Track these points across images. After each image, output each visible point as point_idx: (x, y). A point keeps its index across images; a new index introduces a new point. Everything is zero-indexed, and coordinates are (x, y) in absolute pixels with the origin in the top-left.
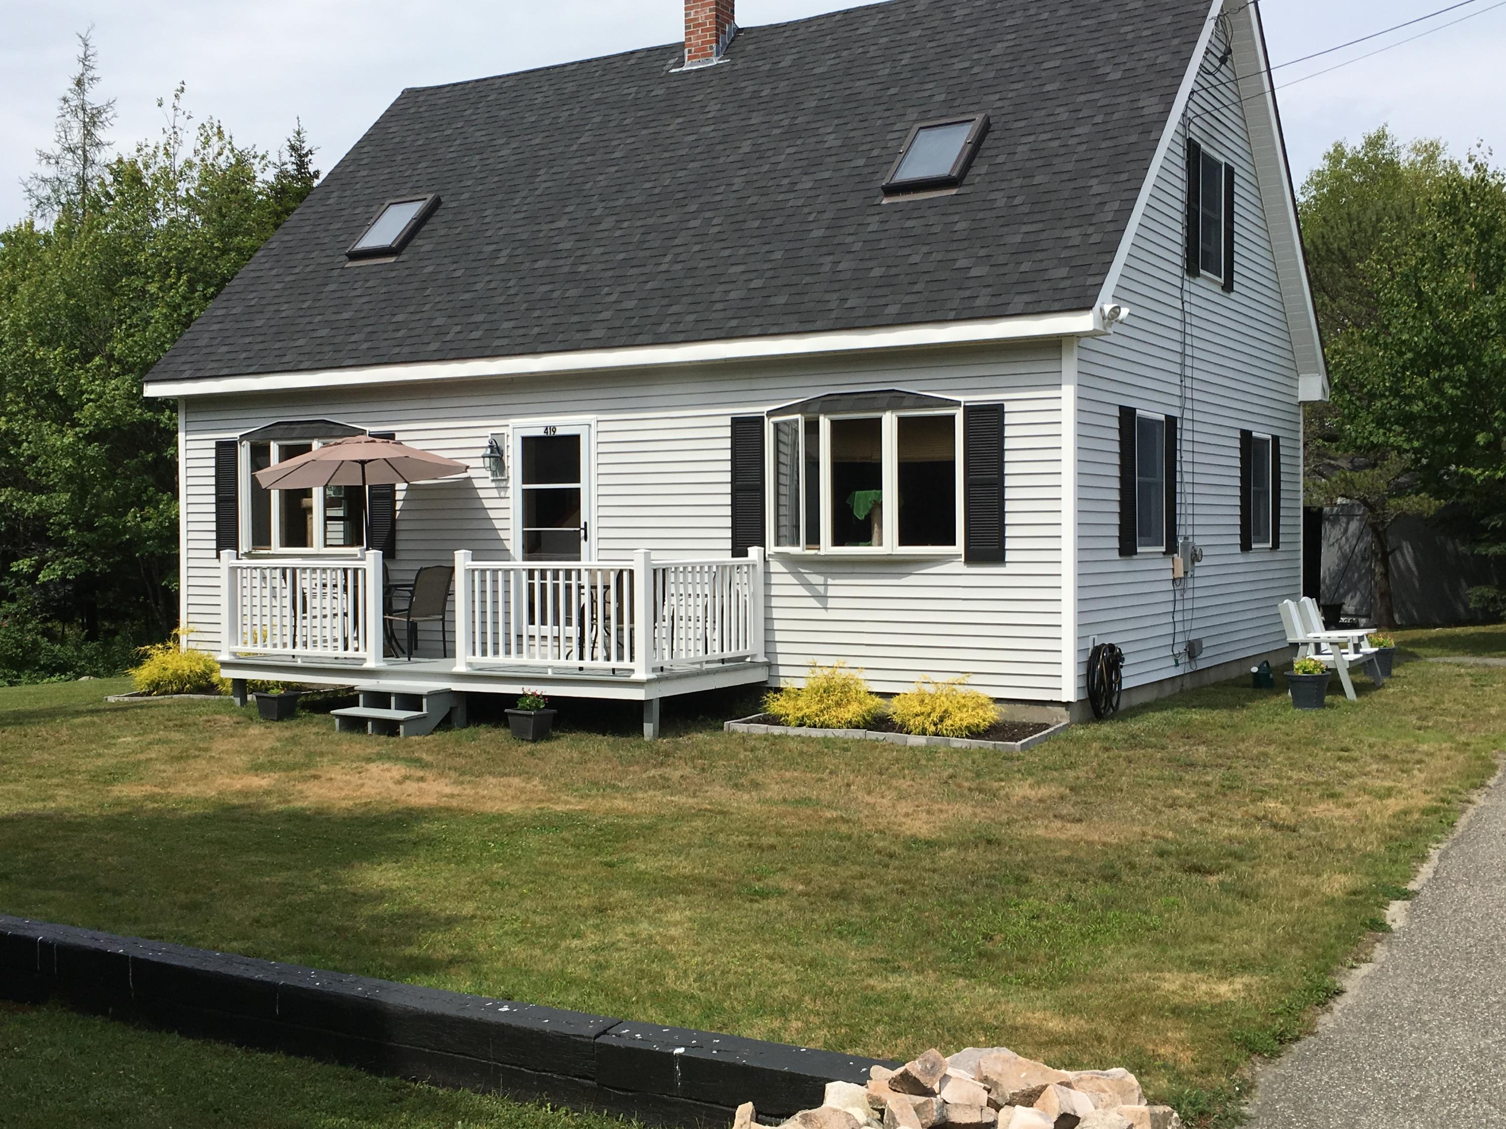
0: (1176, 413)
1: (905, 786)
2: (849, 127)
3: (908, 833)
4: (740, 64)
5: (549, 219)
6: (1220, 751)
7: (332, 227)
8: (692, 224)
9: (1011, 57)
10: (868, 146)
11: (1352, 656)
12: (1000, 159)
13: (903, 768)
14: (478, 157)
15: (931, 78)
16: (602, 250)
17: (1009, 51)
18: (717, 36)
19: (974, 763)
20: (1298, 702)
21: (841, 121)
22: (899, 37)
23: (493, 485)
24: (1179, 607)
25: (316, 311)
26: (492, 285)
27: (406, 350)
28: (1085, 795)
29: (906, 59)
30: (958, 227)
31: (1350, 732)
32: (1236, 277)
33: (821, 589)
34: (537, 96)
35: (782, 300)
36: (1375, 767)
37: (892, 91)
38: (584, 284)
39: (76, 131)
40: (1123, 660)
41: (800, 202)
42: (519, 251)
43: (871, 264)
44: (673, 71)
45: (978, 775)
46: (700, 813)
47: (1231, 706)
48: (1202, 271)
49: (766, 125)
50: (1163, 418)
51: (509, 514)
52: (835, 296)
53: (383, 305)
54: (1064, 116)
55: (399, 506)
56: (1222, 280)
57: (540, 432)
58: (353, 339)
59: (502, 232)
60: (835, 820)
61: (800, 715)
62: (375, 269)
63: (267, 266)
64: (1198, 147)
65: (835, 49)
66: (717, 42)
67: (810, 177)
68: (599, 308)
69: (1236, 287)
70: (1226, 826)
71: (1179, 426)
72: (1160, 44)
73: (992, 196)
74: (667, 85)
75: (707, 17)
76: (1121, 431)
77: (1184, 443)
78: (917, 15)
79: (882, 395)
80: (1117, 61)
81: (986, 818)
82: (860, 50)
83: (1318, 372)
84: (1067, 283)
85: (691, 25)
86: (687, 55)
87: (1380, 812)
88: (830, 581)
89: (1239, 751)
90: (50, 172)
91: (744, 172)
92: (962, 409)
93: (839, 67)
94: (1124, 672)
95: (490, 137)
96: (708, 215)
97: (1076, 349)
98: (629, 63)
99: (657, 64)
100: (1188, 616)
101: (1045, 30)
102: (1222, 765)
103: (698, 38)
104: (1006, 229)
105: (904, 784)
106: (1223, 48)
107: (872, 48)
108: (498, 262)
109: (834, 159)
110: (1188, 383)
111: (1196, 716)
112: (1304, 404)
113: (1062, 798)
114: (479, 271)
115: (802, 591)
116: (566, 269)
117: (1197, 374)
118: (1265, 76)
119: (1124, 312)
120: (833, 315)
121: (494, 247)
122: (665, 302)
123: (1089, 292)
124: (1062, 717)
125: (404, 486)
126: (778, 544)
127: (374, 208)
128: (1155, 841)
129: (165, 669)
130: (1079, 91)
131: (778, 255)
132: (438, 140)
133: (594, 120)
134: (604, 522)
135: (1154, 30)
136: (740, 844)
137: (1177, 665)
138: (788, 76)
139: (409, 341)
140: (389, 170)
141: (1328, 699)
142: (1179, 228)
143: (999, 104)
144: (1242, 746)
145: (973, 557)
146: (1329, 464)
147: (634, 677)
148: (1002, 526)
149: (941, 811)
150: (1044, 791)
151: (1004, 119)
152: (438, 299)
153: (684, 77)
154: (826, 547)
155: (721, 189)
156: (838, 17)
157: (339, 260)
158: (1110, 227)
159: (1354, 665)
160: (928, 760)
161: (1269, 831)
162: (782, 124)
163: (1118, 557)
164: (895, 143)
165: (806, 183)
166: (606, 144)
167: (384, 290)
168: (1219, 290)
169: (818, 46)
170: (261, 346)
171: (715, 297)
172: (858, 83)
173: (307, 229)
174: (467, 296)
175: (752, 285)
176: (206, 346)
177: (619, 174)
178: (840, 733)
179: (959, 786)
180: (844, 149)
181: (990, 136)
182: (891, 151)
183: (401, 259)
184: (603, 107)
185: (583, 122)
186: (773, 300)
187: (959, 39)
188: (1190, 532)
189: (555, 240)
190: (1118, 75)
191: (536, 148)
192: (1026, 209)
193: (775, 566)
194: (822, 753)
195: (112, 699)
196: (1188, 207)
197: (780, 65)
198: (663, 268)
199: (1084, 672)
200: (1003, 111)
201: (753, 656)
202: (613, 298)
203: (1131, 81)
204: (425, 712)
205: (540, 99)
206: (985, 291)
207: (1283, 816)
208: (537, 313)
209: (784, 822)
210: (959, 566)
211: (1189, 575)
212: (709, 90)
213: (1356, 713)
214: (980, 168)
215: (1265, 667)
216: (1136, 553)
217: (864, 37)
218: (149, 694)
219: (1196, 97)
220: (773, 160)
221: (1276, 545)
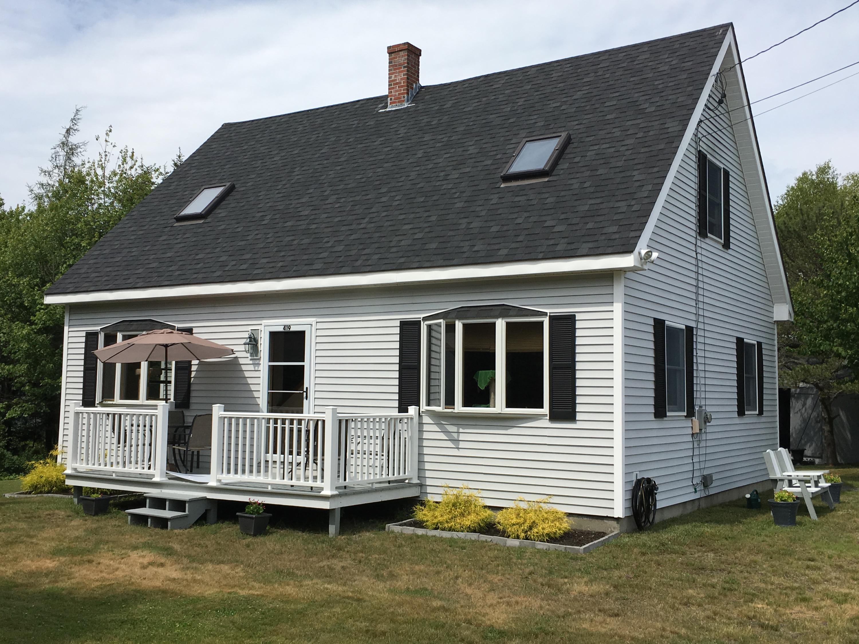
0: (693, 324)
1: (496, 580)
2: (484, 141)
3: (488, 623)
4: (421, 107)
5: (297, 197)
6: (724, 558)
7: (170, 202)
8: (384, 199)
9: (585, 100)
10: (495, 153)
11: (814, 490)
12: (577, 160)
13: (498, 565)
14: (260, 161)
15: (536, 112)
16: (326, 215)
17: (584, 96)
18: (408, 90)
19: (549, 561)
20: (778, 521)
21: (478, 138)
22: (518, 89)
23: (251, 362)
24: (696, 452)
25: (152, 252)
26: (258, 237)
27: (201, 276)
28: (624, 593)
29: (521, 102)
30: (548, 201)
31: (814, 545)
32: (731, 240)
33: (455, 435)
34: (299, 126)
35: (434, 246)
36: (834, 574)
37: (511, 120)
38: (314, 236)
39: (61, 157)
40: (657, 489)
41: (450, 186)
42: (277, 216)
43: (492, 224)
44: (381, 111)
45: (551, 573)
46: (343, 600)
47: (731, 522)
48: (709, 235)
49: (433, 141)
50: (684, 327)
51: (260, 381)
52: (467, 243)
53: (191, 248)
54: (618, 134)
55: (193, 374)
56: (722, 241)
57: (281, 329)
58: (171, 269)
59: (268, 205)
60: (438, 609)
61: (435, 521)
62: (191, 227)
63: (129, 225)
64: (705, 156)
65: (478, 97)
66: (408, 94)
67: (458, 171)
68: (320, 251)
69: (732, 246)
70: (724, 623)
71: (695, 333)
72: (680, 91)
73: (570, 182)
74: (376, 119)
75: (402, 79)
76: (655, 335)
77: (698, 344)
78: (529, 77)
79: (496, 308)
80: (652, 100)
81: (548, 610)
82: (493, 98)
83: (786, 302)
84: (617, 236)
85: (392, 84)
86: (389, 102)
87: (840, 616)
88: (461, 430)
89: (736, 558)
90: (45, 180)
91: (418, 168)
92: (548, 317)
93: (480, 107)
94: (658, 497)
95: (269, 150)
96: (393, 194)
97: (623, 278)
98: (355, 107)
99: (371, 107)
100: (702, 458)
101: (607, 84)
102: (724, 570)
103: (396, 91)
104: (578, 202)
105: (496, 579)
106: (719, 96)
107: (501, 96)
108: (264, 222)
109: (474, 160)
110: (701, 305)
111: (707, 529)
112: (778, 322)
113: (607, 594)
114: (251, 229)
115: (443, 436)
116: (303, 227)
117: (706, 300)
118: (747, 108)
119: (655, 255)
120: (465, 255)
121: (261, 214)
122: (361, 247)
123: (631, 242)
124: (614, 528)
125: (197, 362)
126: (428, 404)
127: (195, 192)
128: (671, 636)
129: (41, 477)
130: (628, 119)
131: (433, 218)
132: (239, 152)
133: (331, 140)
134: (318, 388)
135: (676, 83)
136: (360, 631)
137: (696, 492)
138: (449, 113)
139: (204, 270)
140: (208, 169)
141: (798, 518)
142: (693, 206)
143: (577, 127)
144: (738, 554)
145: (554, 417)
146: (794, 362)
147: (323, 493)
148: (574, 396)
149: (517, 603)
150: (595, 588)
151: (580, 136)
152: (225, 245)
153: (387, 114)
154: (459, 407)
155: (402, 179)
156: (481, 79)
157: (171, 221)
158: (647, 201)
159: (815, 495)
160: (518, 558)
161: (758, 629)
162: (443, 140)
163: (653, 419)
164: (511, 151)
165: (455, 175)
166: (336, 153)
167: (194, 239)
168: (721, 247)
169: (468, 95)
170: (116, 273)
171: (392, 244)
172: (491, 116)
173: (155, 204)
174: (243, 243)
175: (416, 237)
176: (84, 273)
177: (342, 171)
178: (461, 535)
179: (535, 581)
180: (480, 154)
181: (571, 146)
182: (508, 155)
183: (207, 221)
184: (337, 132)
185: (325, 141)
186: (427, 246)
187: (554, 90)
188: (703, 403)
189: (300, 209)
190: (653, 109)
191: (295, 156)
192: (592, 190)
193: (426, 419)
194: (446, 550)
195: (7, 496)
196: (699, 193)
197: (445, 107)
198: (362, 226)
199: (629, 497)
200: (580, 131)
201: (410, 479)
202: (329, 245)
203: (660, 113)
204: (187, 513)
205: (301, 128)
206: (563, 241)
207: (768, 616)
208: (282, 254)
209: (400, 611)
210: (546, 423)
211: (703, 431)
212: (401, 122)
213: (818, 530)
214: (564, 165)
215: (756, 494)
216: (666, 416)
217: (497, 90)
218: (30, 493)
219: (702, 125)
220: (435, 161)
221: (761, 413)
